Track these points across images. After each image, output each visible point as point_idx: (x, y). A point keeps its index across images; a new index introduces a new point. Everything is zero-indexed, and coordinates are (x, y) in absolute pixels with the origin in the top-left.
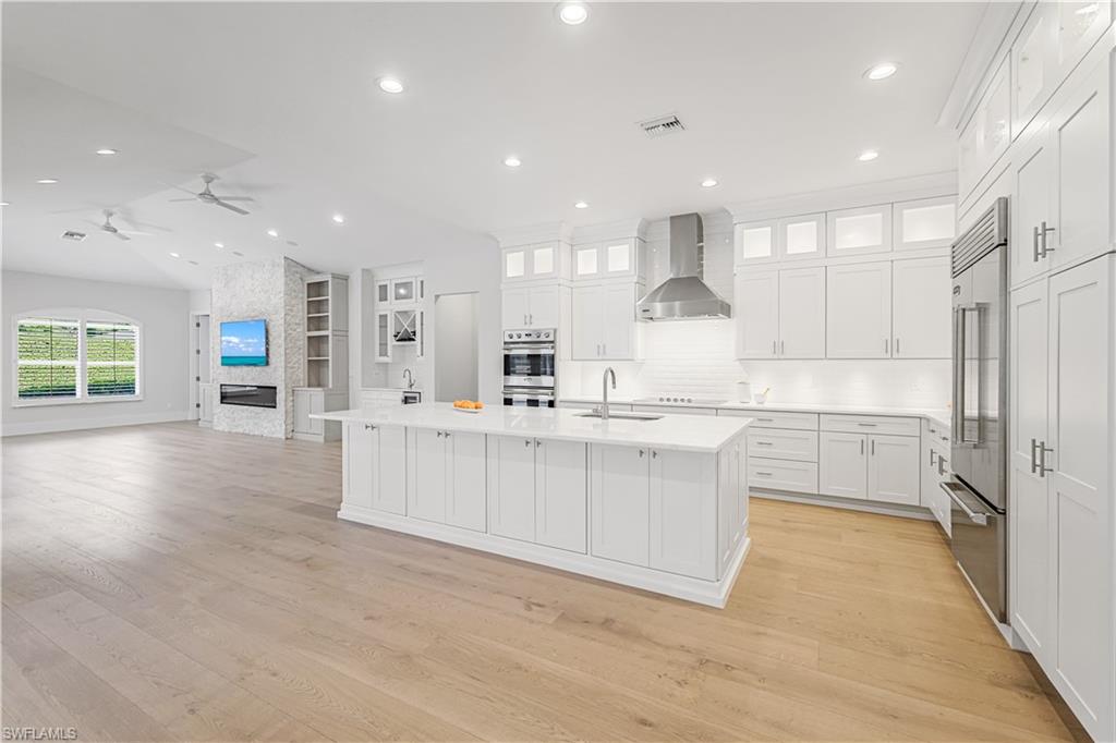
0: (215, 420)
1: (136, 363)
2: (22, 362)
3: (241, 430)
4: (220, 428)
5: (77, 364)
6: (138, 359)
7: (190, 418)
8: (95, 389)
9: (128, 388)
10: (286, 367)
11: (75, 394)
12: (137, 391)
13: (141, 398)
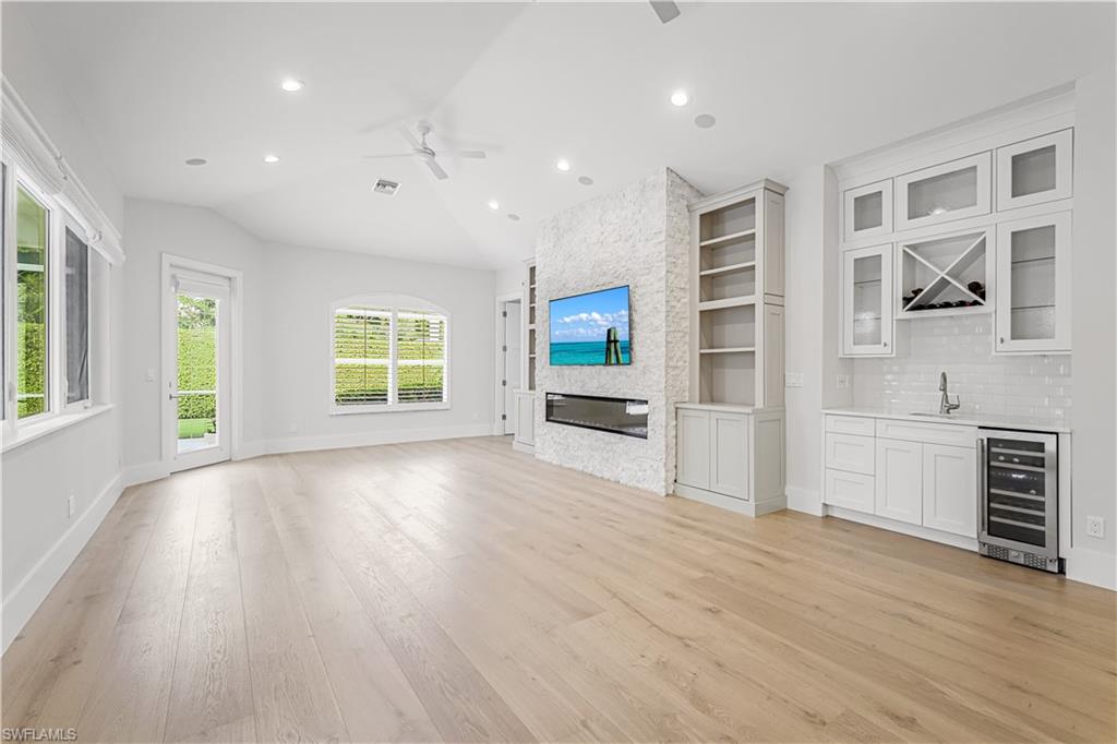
0: (538, 445)
1: (443, 362)
2: (339, 361)
3: (578, 466)
4: (546, 458)
5: (387, 362)
6: (445, 357)
7: (495, 434)
8: (404, 395)
9: (436, 394)
10: (667, 366)
11: (385, 400)
12: (445, 397)
13: (448, 407)
